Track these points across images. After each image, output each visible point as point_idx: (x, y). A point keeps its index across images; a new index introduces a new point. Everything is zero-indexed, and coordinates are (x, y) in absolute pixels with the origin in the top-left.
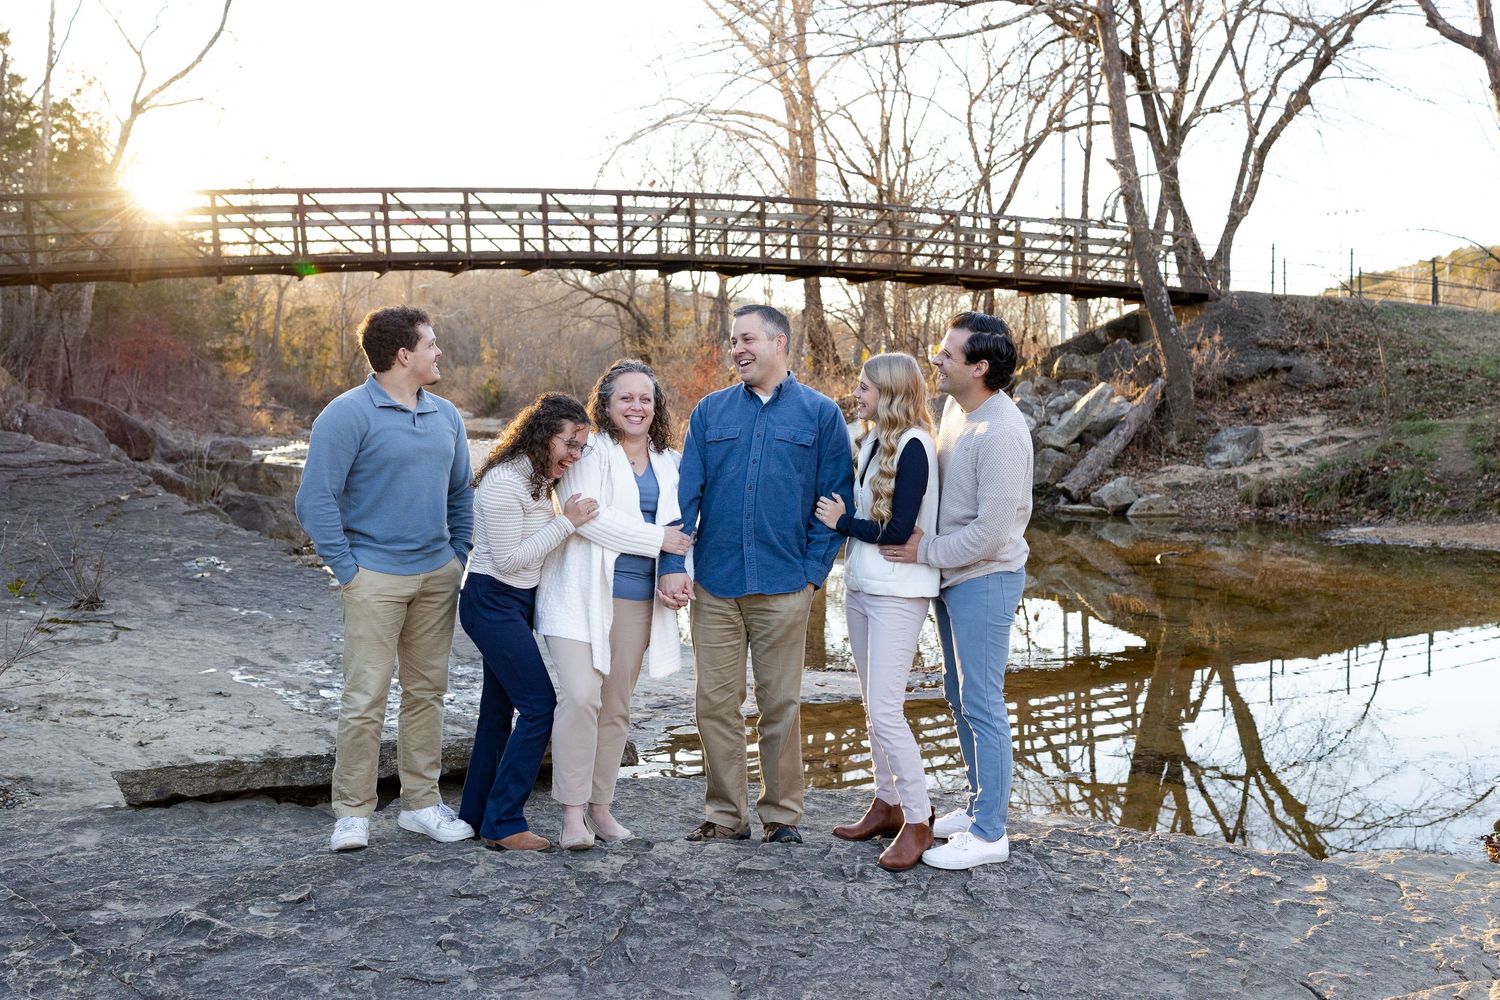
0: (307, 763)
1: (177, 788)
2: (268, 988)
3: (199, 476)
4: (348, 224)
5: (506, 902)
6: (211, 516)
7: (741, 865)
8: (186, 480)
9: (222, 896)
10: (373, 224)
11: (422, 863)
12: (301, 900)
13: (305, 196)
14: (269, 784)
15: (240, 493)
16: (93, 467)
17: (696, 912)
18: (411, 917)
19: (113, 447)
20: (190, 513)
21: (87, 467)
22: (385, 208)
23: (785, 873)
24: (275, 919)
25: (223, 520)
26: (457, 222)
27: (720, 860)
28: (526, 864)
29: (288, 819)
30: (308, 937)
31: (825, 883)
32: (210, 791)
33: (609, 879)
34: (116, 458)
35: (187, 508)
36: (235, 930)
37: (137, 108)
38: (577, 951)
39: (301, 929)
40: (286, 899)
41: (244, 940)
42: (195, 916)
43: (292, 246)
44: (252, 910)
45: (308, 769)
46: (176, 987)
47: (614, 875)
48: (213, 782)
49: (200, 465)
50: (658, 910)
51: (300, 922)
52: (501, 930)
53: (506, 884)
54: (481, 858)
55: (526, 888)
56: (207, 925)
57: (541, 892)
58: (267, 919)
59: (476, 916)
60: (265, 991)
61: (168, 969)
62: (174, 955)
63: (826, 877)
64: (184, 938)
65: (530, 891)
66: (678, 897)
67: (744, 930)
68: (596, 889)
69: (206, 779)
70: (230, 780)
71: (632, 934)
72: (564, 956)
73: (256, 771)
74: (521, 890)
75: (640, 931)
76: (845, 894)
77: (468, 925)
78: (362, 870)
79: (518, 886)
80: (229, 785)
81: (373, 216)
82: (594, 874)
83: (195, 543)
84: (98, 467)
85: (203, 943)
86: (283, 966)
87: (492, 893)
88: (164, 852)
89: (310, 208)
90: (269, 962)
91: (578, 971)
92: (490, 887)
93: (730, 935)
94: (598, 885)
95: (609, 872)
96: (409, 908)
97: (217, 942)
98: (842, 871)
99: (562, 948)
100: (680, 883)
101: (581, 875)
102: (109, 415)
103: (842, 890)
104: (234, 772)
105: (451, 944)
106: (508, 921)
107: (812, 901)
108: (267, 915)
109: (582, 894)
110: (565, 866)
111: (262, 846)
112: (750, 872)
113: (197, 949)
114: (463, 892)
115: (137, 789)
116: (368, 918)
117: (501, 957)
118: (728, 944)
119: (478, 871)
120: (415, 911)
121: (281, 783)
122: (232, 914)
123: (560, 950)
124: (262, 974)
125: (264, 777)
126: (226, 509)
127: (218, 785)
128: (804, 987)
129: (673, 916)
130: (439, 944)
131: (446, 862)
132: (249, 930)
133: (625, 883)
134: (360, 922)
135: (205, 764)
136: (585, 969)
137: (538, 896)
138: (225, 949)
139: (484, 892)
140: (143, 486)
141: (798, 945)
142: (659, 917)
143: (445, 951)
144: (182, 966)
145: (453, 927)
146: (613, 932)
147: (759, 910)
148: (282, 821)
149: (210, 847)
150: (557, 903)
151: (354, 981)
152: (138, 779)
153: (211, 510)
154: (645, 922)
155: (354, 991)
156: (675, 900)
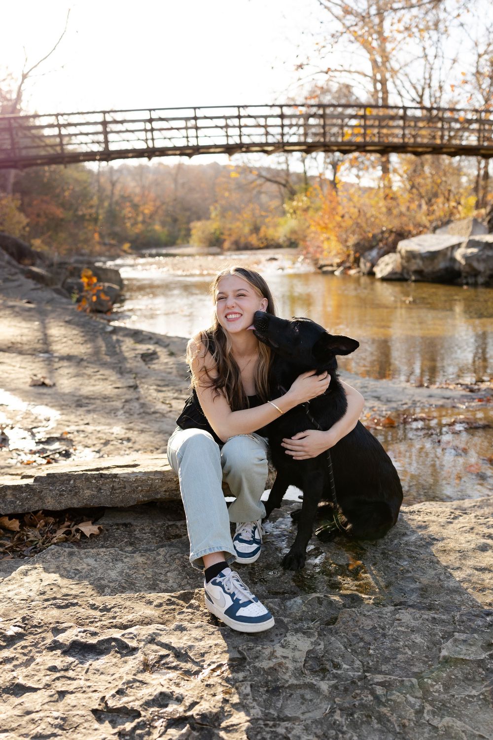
4: (132, 131)
13: (107, 115)
22: (151, 121)
37: (24, 77)
81: (145, 126)
89: (110, 122)
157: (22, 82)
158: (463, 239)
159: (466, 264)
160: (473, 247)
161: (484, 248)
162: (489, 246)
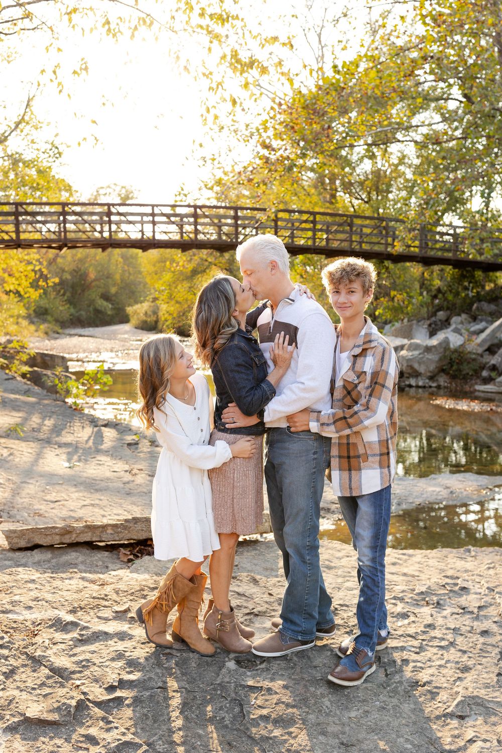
0: (109, 528)
1: (38, 540)
12: (125, 611)
14: (88, 539)
26: (148, 222)
48: (58, 537)
69: (54, 536)
70: (67, 537)
73: (82, 532)
80: (66, 539)
85: (76, 636)
97: (83, 635)
104: (69, 533)
115: (15, 540)
125: (85, 535)
127: (61, 539)
135: (53, 528)
152: (16, 535)
158: (405, 341)
159: (408, 366)
160: (415, 349)
161: (424, 351)
162: (428, 349)
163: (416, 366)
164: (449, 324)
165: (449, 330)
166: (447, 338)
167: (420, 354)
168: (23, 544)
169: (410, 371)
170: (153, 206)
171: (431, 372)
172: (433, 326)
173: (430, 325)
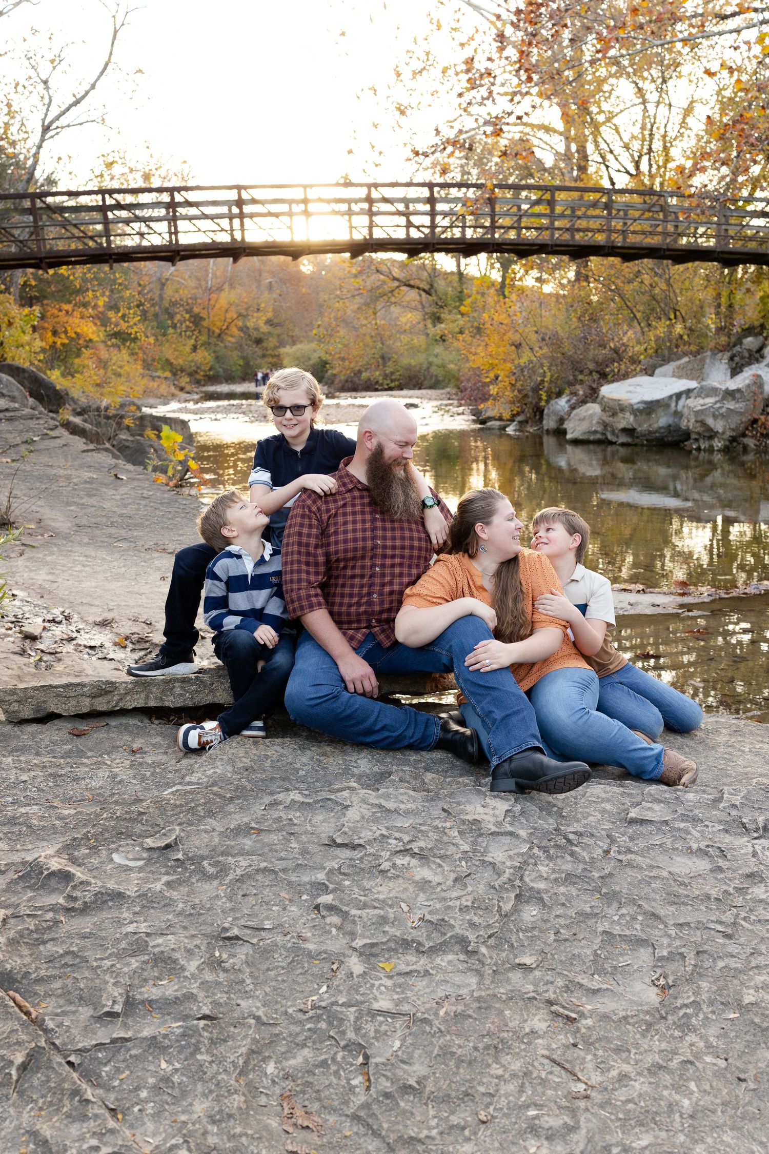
1: (53, 706)
2: (128, 964)
3: (98, 425)
4: (212, 218)
5: (385, 854)
6: (105, 454)
7: (632, 815)
8: (88, 426)
9: (86, 837)
10: (231, 217)
11: (293, 802)
12: (168, 847)
13: (176, 194)
14: (141, 704)
15: (130, 438)
16: (12, 414)
17: (596, 875)
18: (285, 870)
19: (31, 401)
20: (88, 451)
21: (8, 414)
22: (240, 203)
23: (682, 825)
24: (141, 870)
25: (115, 457)
27: (608, 806)
28: (402, 806)
29: (159, 739)
30: (174, 894)
31: (727, 839)
32: (85, 710)
33: (494, 829)
34: (33, 409)
35: (85, 448)
36: (96, 885)
37: (46, 129)
38: (472, 925)
39: (168, 884)
40: (152, 845)
41: (106, 898)
42: (55, 864)
43: (167, 237)
44: (115, 857)
45: (178, 691)
46: (27, 960)
47: (498, 824)
48: (87, 702)
49: (99, 416)
50: (554, 871)
51: (167, 874)
52: (383, 890)
53: (384, 832)
54: (355, 799)
55: (406, 838)
56: (66, 877)
57: (422, 844)
58: (130, 869)
59: (357, 872)
60: (126, 970)
61: (21, 934)
62: (29, 915)
63: (726, 831)
64: (41, 892)
65: (410, 842)
66: (572, 854)
67: (655, 900)
68: (480, 840)
69: (81, 699)
70: (103, 700)
71: (527, 902)
72: (458, 930)
73: (128, 692)
74: (399, 839)
75: (537, 897)
76: (755, 854)
77: (347, 883)
78: (231, 808)
79: (397, 835)
80: (101, 705)
81: (230, 210)
82: (476, 821)
83: (91, 475)
84: (17, 414)
85: (61, 901)
86: (148, 934)
87: (369, 842)
88: (35, 777)
89: (180, 204)
90: (131, 928)
91: (475, 952)
92: (366, 835)
93: (639, 906)
94: (481, 835)
95: (492, 819)
96: (282, 859)
97: (75, 899)
98: (744, 825)
99: (455, 919)
100: (571, 836)
101: (463, 822)
102: (30, 376)
103: (750, 849)
104: (107, 692)
105: (331, 908)
106: (390, 878)
107: (722, 863)
108: (132, 864)
109: (466, 847)
110: (444, 810)
111: (130, 772)
112: (642, 822)
113: (53, 908)
114: (339, 841)
115: (15, 707)
116: (239, 872)
117: (387, 929)
118: (640, 918)
119: (353, 814)
120: (290, 864)
121: (152, 704)
122: (95, 861)
123: (452, 922)
124: (123, 945)
125: (135, 697)
126: (119, 450)
127: (92, 705)
128: (742, 984)
129: (570, 878)
130: (317, 907)
131: (317, 802)
132: (111, 885)
133: (511, 834)
134: (230, 877)
135: (79, 684)
136: (483, 950)
137: (421, 849)
138: (85, 909)
139: (361, 842)
140: (51, 429)
141: (721, 923)
142: (556, 880)
143: (323, 917)
144: (37, 930)
145: (331, 886)
146: (509, 898)
147: (665, 874)
148: (154, 741)
149: (81, 771)
150: (441, 857)
151: (225, 956)
152: (15, 697)
153: (107, 450)
154: (541, 885)
155: (225, 970)
156: (569, 858)
157: (43, 140)
158: (693, 384)
159: (697, 421)
160: (707, 396)
161: (724, 398)
162: (730, 394)
163: (710, 422)
164: (763, 357)
165: (762, 365)
166: (759, 376)
167: (716, 403)
168: (27, 713)
169: (699, 429)
170: (305, 187)
171: (733, 430)
172: (737, 359)
173: (732, 359)
